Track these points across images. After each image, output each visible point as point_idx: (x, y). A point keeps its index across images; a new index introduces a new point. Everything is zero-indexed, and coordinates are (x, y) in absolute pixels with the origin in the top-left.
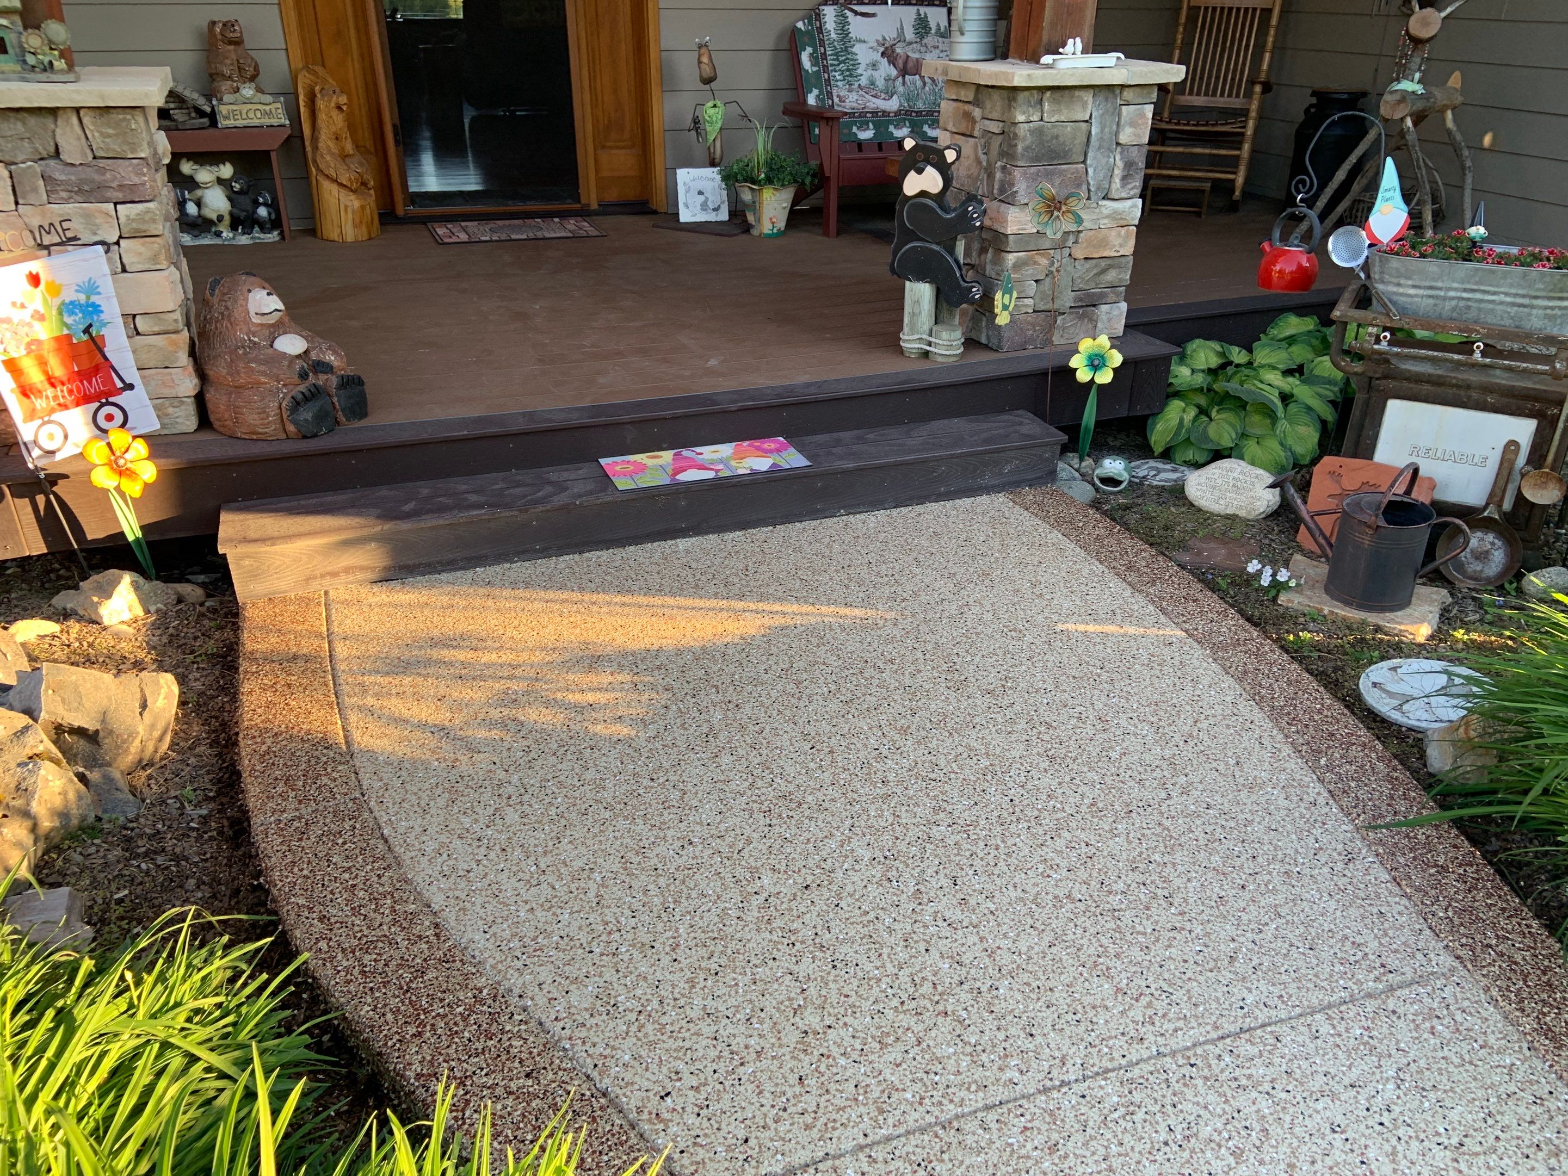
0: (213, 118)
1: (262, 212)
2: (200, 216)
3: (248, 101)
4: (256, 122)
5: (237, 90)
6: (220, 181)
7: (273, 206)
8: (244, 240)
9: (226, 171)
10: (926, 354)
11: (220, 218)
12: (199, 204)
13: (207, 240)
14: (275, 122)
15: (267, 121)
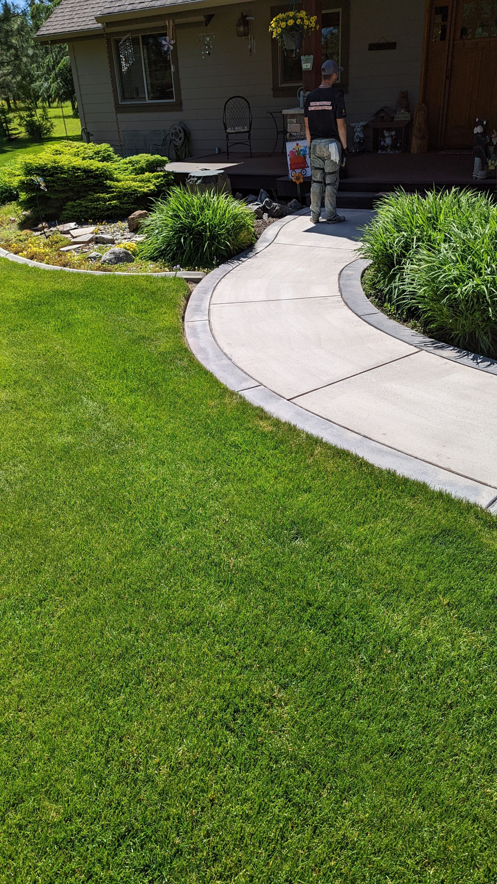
0: (393, 118)
1: (399, 145)
2: (384, 145)
3: (403, 113)
4: (403, 119)
5: (400, 111)
6: (392, 136)
7: (401, 143)
8: (391, 152)
9: (393, 133)
10: (476, 178)
11: (388, 146)
12: (385, 142)
13: (384, 152)
14: (407, 119)
15: (405, 119)
